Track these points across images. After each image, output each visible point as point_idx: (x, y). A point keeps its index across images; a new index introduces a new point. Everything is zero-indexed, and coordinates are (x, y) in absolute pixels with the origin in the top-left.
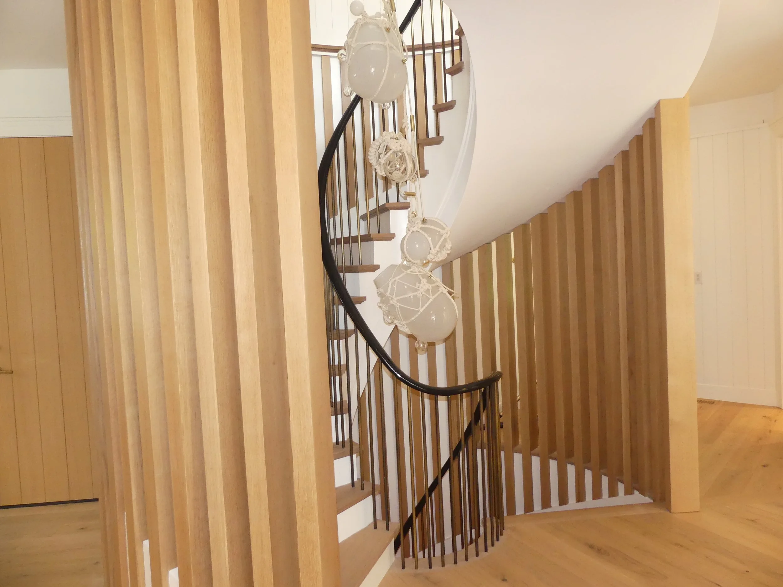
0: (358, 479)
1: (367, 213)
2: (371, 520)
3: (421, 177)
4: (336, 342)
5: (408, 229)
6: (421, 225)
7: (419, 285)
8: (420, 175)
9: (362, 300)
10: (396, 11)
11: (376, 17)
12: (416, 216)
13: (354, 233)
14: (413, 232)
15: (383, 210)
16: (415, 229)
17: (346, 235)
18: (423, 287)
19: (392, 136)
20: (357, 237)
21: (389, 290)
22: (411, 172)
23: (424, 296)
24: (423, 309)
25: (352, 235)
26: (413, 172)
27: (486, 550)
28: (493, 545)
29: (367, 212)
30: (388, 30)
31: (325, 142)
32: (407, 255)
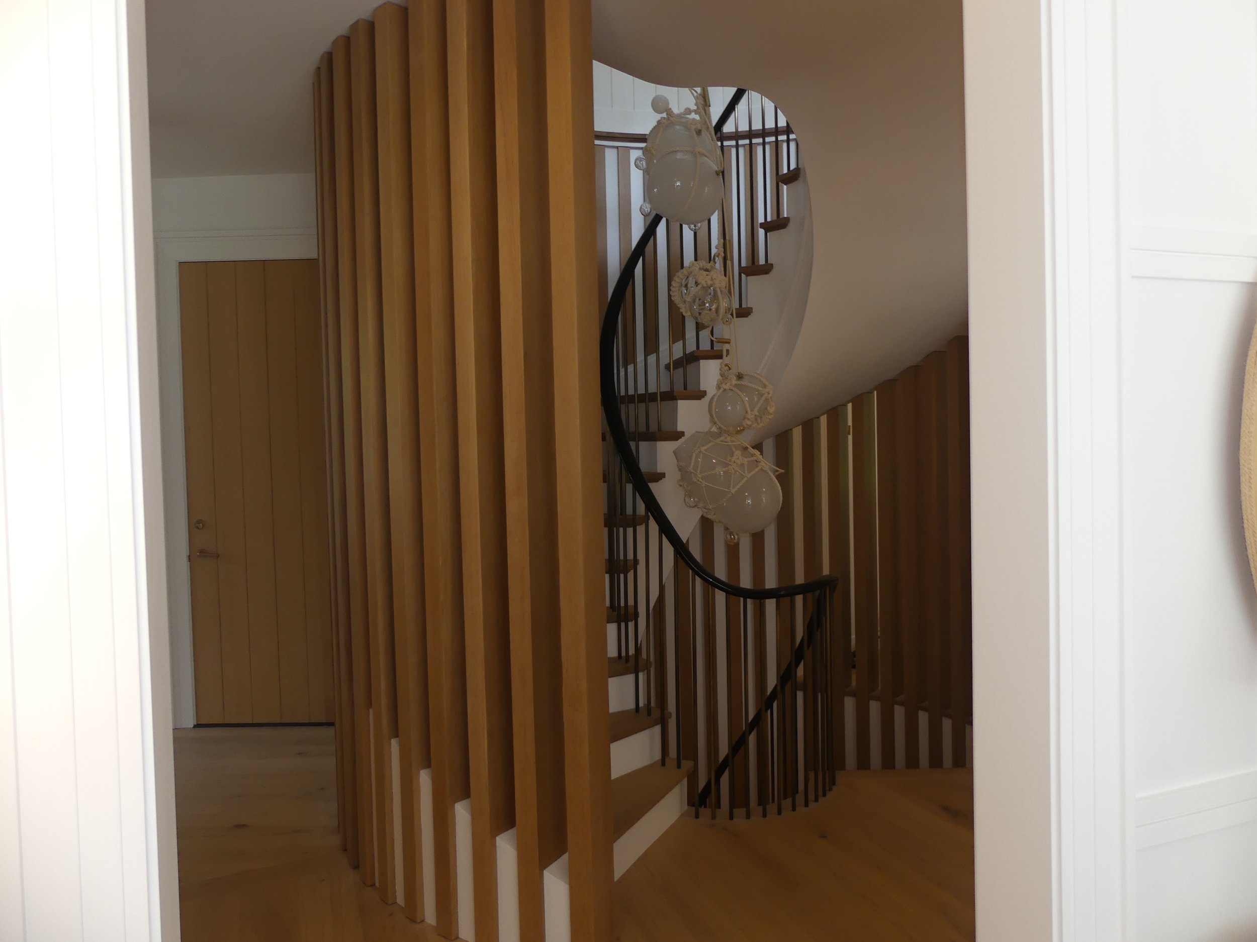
0: (644, 705)
1: (670, 363)
2: (658, 756)
3: (737, 317)
4: (621, 530)
5: (719, 387)
6: (734, 382)
7: (730, 458)
8: (736, 314)
9: (659, 477)
10: (710, 106)
11: (684, 115)
12: (730, 369)
13: (652, 389)
14: (725, 390)
15: (691, 359)
16: (727, 387)
17: (641, 390)
18: (736, 461)
19: (701, 266)
20: (656, 394)
21: (692, 464)
22: (726, 313)
23: (737, 473)
24: (735, 489)
25: (649, 392)
26: (727, 311)
27: (806, 805)
28: (816, 800)
29: (670, 361)
30: (699, 132)
31: (620, 263)
32: (716, 419)
